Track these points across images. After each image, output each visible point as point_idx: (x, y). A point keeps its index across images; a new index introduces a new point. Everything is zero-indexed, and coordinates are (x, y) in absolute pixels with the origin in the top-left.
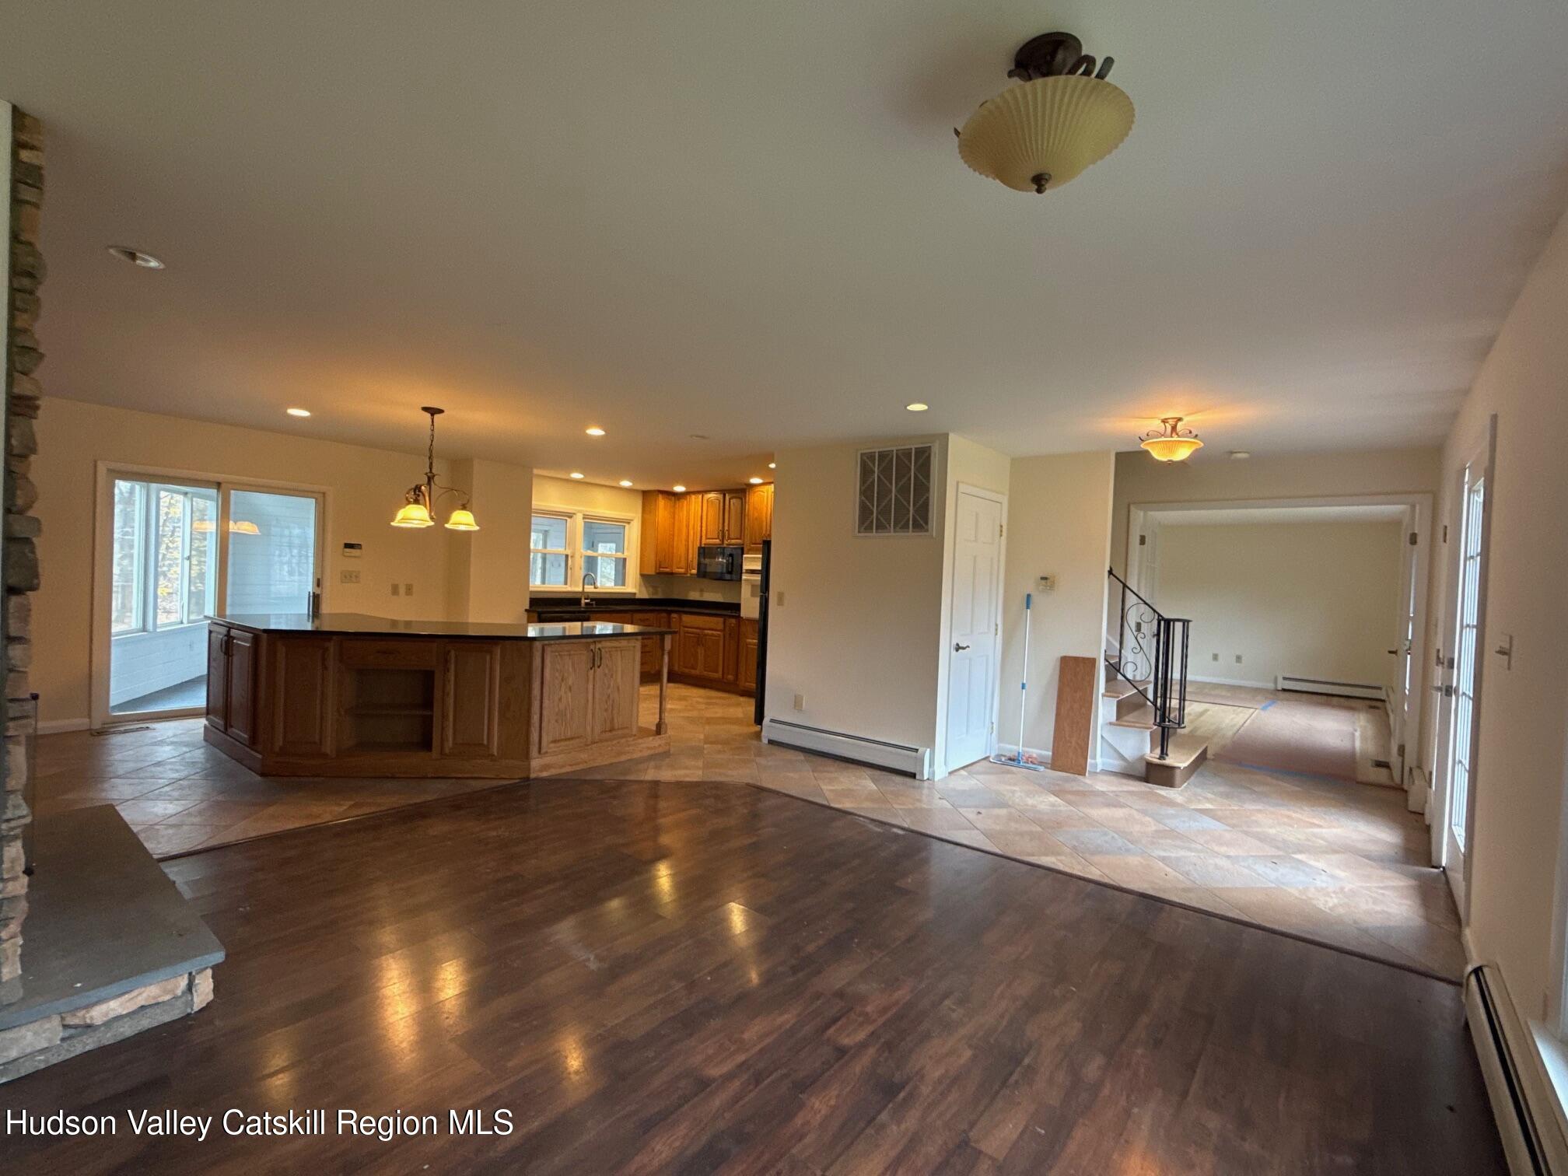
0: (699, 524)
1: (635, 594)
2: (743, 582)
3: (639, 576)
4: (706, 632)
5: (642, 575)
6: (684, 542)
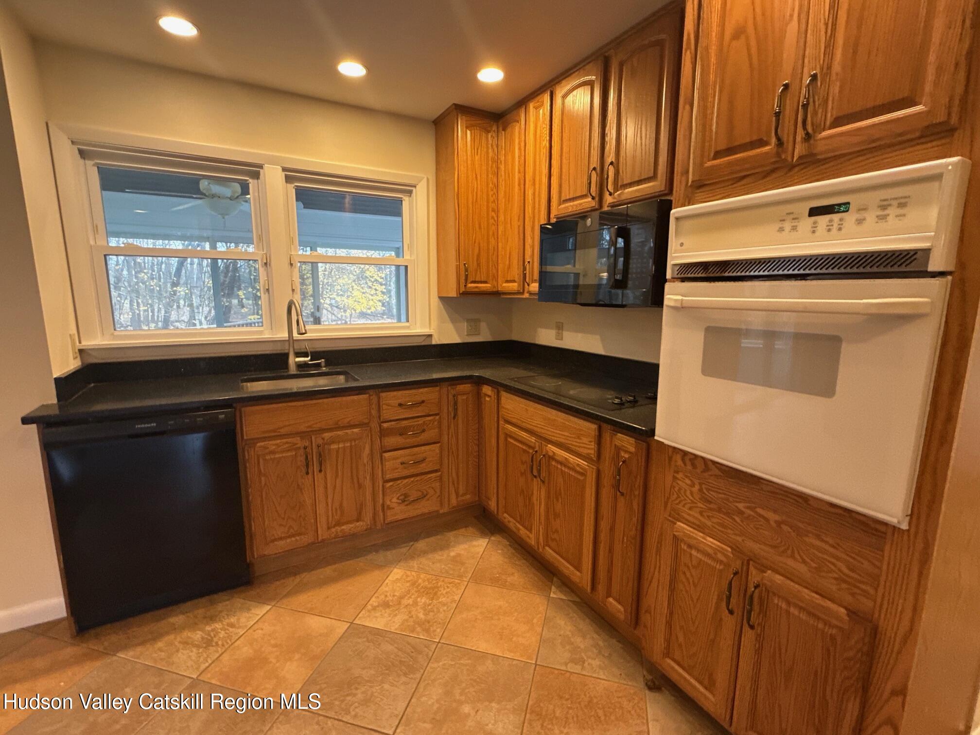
0: (545, 171)
1: (430, 336)
2: (665, 309)
3: (435, 300)
4: (552, 448)
5: (441, 298)
6: (516, 223)
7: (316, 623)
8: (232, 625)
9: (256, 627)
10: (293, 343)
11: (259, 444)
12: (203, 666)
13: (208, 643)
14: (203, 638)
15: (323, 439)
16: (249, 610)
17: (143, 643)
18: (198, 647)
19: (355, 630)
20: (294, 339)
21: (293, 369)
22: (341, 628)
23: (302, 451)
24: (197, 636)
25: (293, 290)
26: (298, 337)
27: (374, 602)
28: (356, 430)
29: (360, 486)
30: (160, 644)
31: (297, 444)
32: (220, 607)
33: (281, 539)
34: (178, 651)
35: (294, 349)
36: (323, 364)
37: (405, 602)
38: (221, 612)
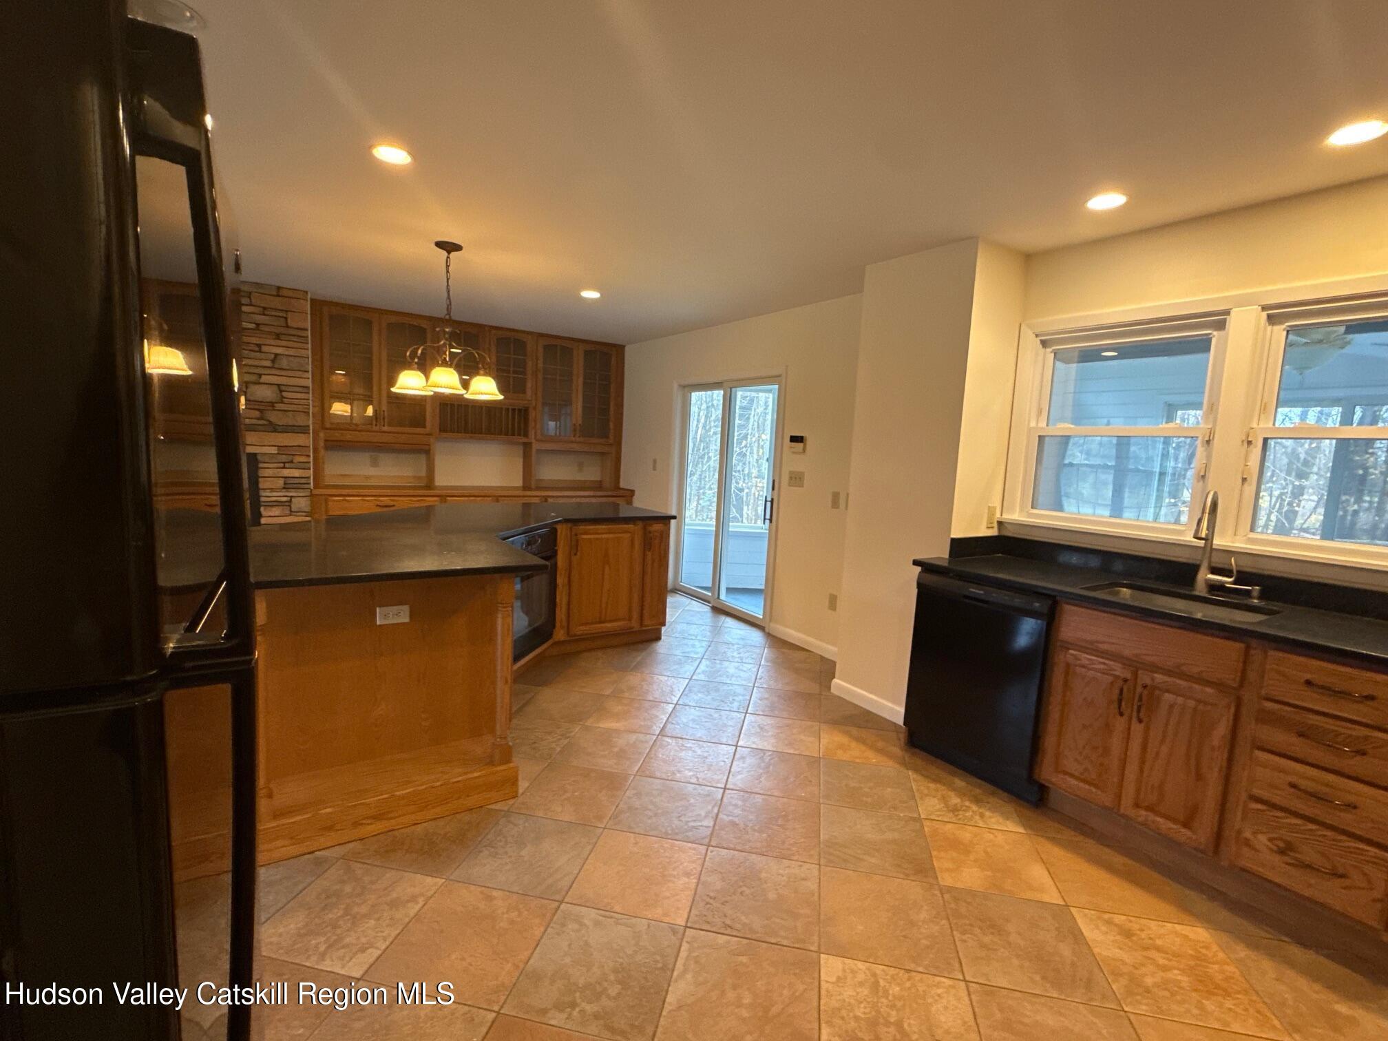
7: (1038, 873)
8: (982, 816)
9: (994, 831)
10: (1211, 553)
11: (1072, 652)
12: (933, 817)
13: (955, 810)
14: (956, 805)
15: (1153, 679)
16: (1008, 819)
17: (926, 777)
18: (947, 806)
19: (1062, 913)
20: (1214, 547)
21: (1200, 589)
22: (1053, 897)
23: (1120, 683)
24: (955, 800)
25: (1244, 480)
26: (1192, 542)
27: (1119, 919)
28: (1208, 690)
29: (1199, 777)
30: (932, 785)
31: (1115, 670)
32: (992, 799)
33: (1072, 776)
34: (934, 797)
35: (1210, 562)
36: (1255, 594)
37: (1153, 954)
38: (988, 803)
